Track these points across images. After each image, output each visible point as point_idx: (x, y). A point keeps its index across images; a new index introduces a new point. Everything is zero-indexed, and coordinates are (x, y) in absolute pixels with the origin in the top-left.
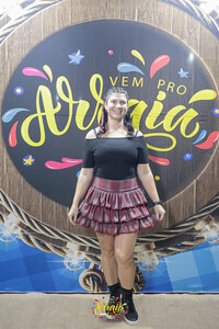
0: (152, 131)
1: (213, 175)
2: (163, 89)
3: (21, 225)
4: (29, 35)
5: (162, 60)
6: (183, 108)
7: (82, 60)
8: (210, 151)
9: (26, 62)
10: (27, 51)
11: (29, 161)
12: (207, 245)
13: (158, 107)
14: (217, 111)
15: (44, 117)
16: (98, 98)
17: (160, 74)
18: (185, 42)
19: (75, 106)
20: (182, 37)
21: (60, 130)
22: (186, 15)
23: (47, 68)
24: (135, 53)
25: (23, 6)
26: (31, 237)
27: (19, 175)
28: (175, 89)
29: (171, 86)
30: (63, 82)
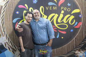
0: (60, 23)
1: (80, 36)
2: (63, 10)
5: (62, 1)
6: (70, 15)
7: (37, 2)
8: (79, 28)
9: (19, 4)
14: (80, 16)
16: (43, 14)
17: (62, 5)
23: (26, 5)
28: (67, 9)
29: (65, 9)
30: (31, 9)
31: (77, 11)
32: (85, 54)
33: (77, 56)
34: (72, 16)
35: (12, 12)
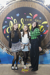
3: (7, 50)
4: (8, 10)
10: (8, 14)
14: (48, 26)
18: (41, 11)
20: (40, 10)
22: (41, 6)
23: (12, 17)
24: (30, 14)
25: (7, 4)
26: (9, 52)
27: (6, 40)
28: (39, 21)
30: (15, 20)
31: (45, 22)
32: (49, 52)
33: (44, 53)
34: (42, 26)
35: (3, 21)
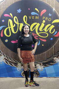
4: (6, 5)
5: (44, 11)
7: (21, 12)
8: (58, 37)
10: (5, 9)
11: (7, 41)
12: (57, 64)
13: (43, 25)
15: (10, 28)
18: (51, 5)
19: (19, 25)
21: (15, 32)
23: (11, 14)
24: (36, 9)
26: (8, 62)
27: (4, 45)
28: (48, 19)
29: (46, 19)
30: (16, 18)
33: (55, 62)
